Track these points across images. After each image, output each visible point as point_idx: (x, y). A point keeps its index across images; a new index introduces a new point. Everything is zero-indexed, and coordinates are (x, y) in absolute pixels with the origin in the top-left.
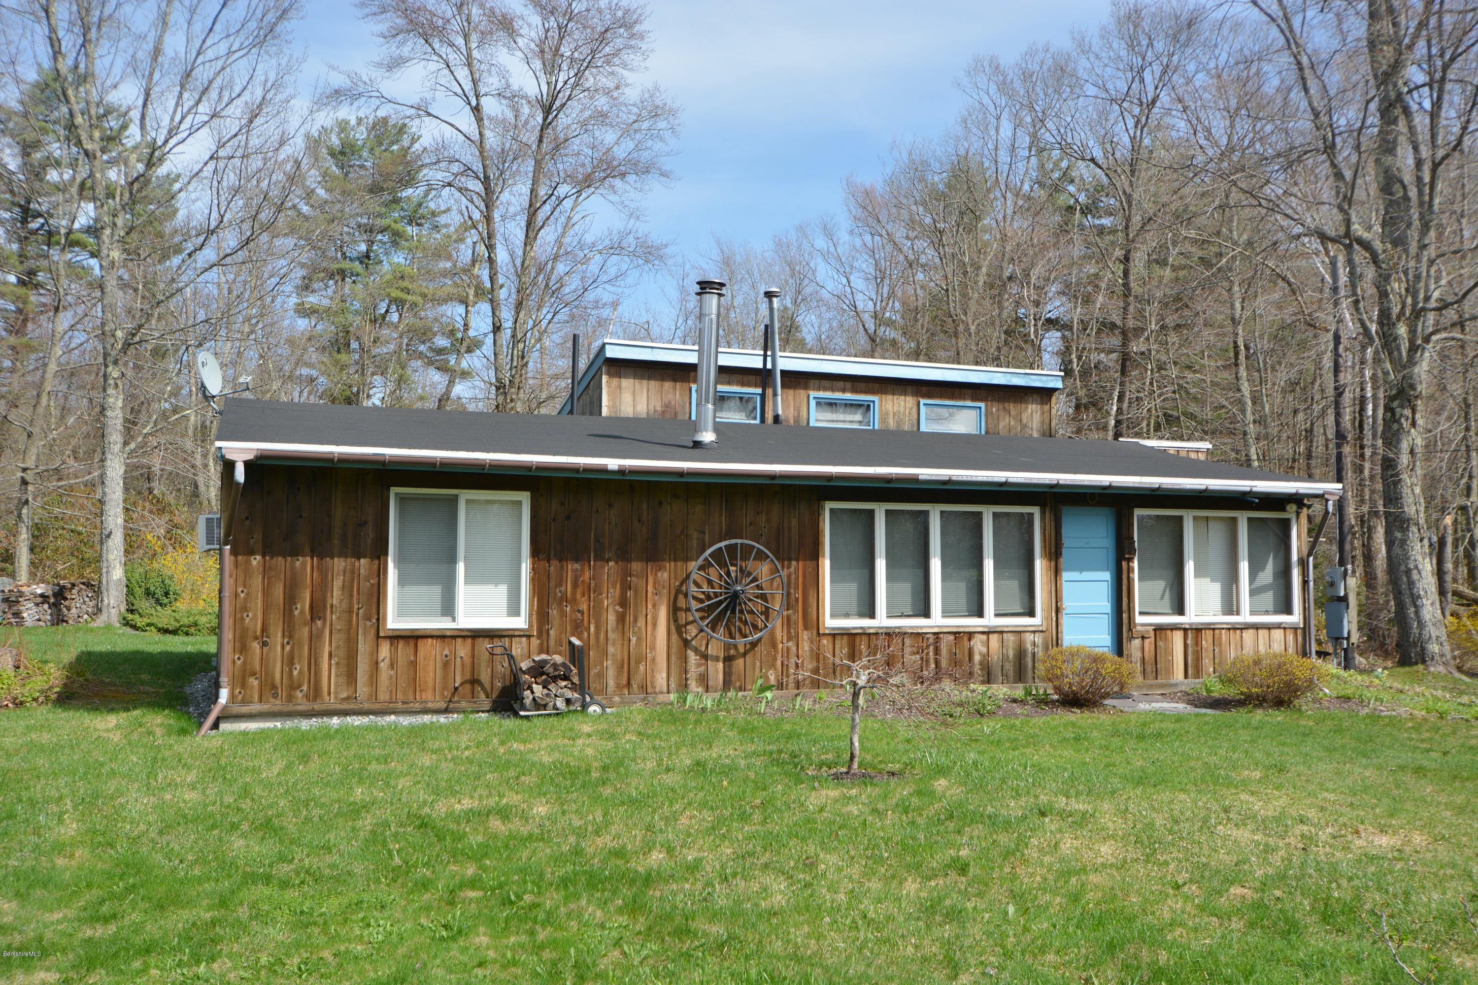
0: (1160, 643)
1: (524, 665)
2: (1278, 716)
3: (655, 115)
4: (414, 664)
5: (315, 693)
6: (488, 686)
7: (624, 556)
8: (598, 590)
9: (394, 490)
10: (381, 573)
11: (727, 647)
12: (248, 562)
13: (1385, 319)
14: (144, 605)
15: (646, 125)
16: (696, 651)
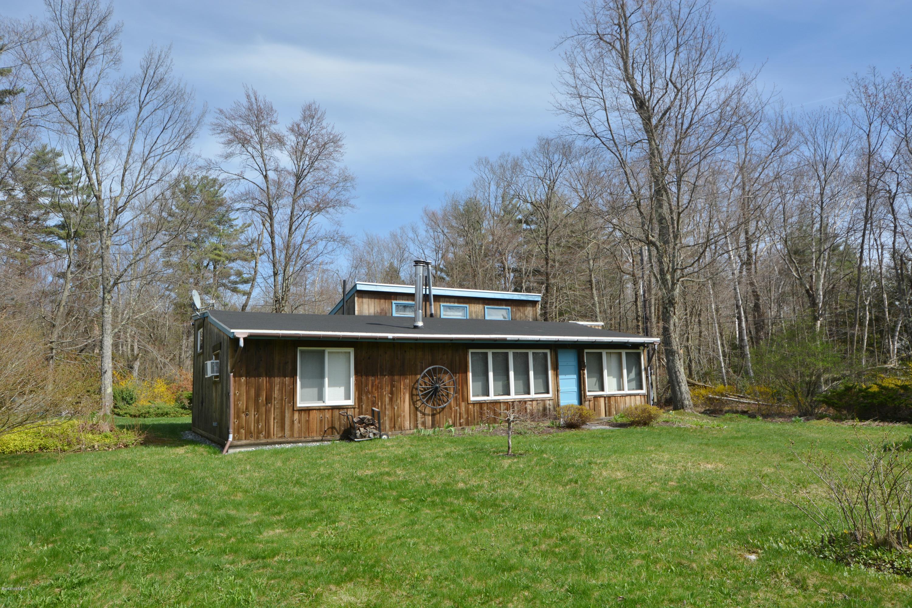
0: (596, 403)
1: (355, 420)
2: (646, 429)
3: (345, 180)
4: (308, 421)
5: (268, 435)
6: (338, 429)
7: (391, 374)
8: (381, 388)
9: (299, 348)
10: (294, 383)
11: (433, 410)
12: (240, 380)
13: (662, 272)
14: (121, 404)
15: (341, 184)
16: (421, 412)
